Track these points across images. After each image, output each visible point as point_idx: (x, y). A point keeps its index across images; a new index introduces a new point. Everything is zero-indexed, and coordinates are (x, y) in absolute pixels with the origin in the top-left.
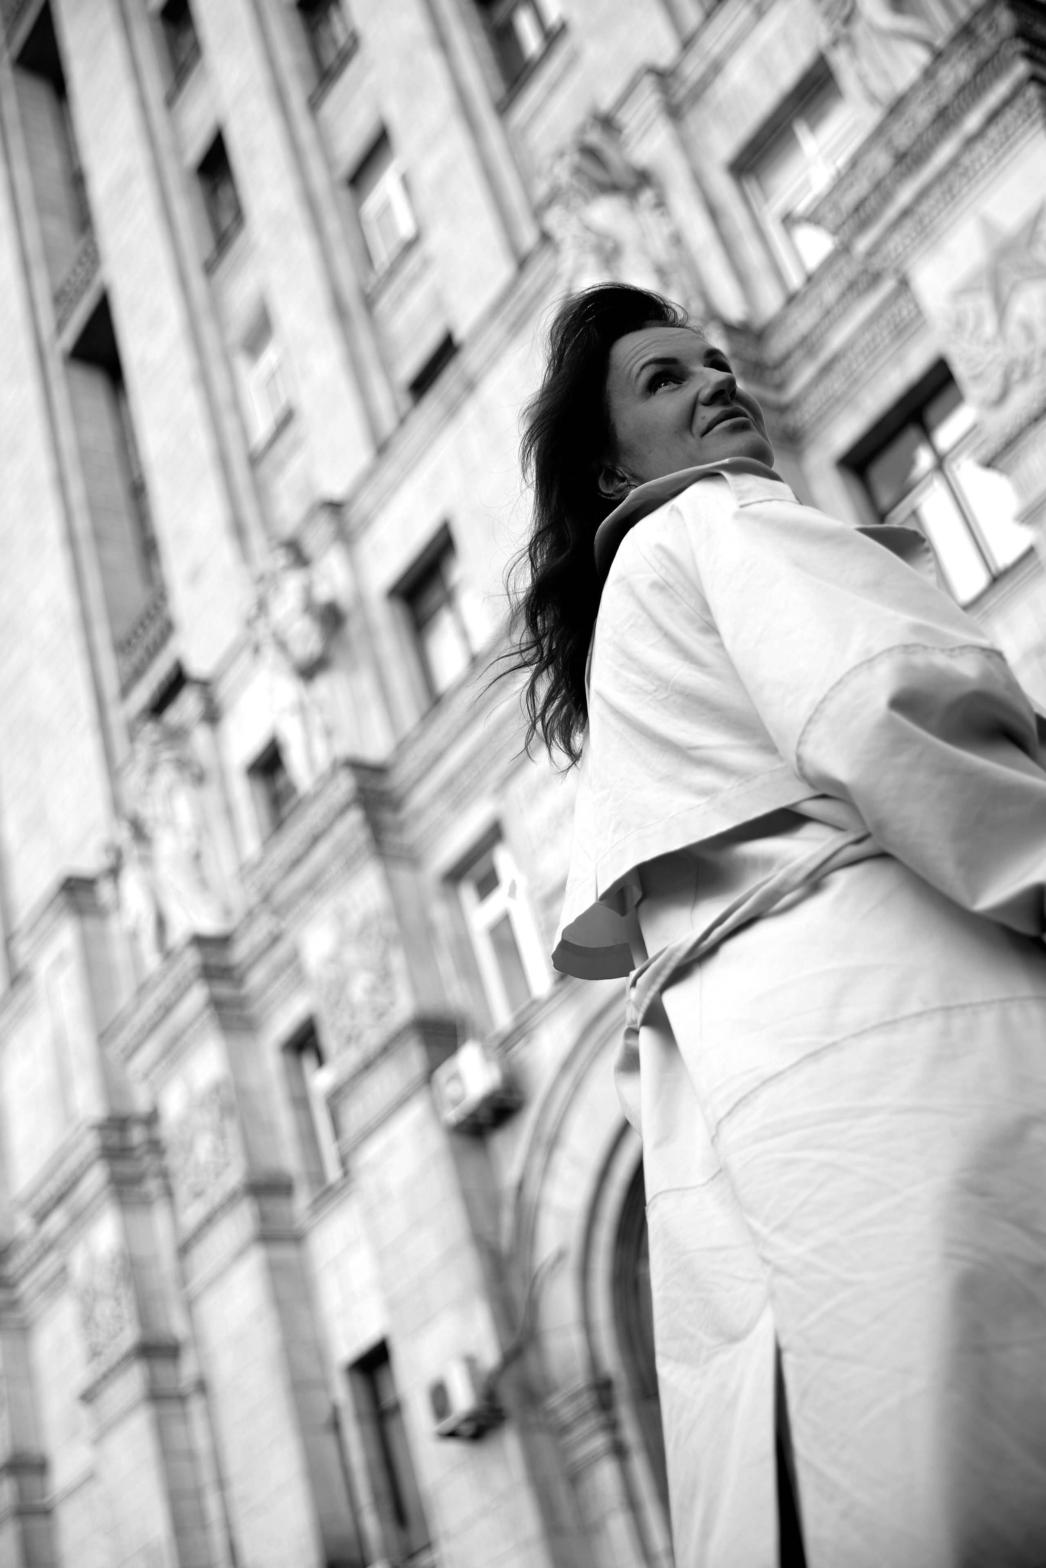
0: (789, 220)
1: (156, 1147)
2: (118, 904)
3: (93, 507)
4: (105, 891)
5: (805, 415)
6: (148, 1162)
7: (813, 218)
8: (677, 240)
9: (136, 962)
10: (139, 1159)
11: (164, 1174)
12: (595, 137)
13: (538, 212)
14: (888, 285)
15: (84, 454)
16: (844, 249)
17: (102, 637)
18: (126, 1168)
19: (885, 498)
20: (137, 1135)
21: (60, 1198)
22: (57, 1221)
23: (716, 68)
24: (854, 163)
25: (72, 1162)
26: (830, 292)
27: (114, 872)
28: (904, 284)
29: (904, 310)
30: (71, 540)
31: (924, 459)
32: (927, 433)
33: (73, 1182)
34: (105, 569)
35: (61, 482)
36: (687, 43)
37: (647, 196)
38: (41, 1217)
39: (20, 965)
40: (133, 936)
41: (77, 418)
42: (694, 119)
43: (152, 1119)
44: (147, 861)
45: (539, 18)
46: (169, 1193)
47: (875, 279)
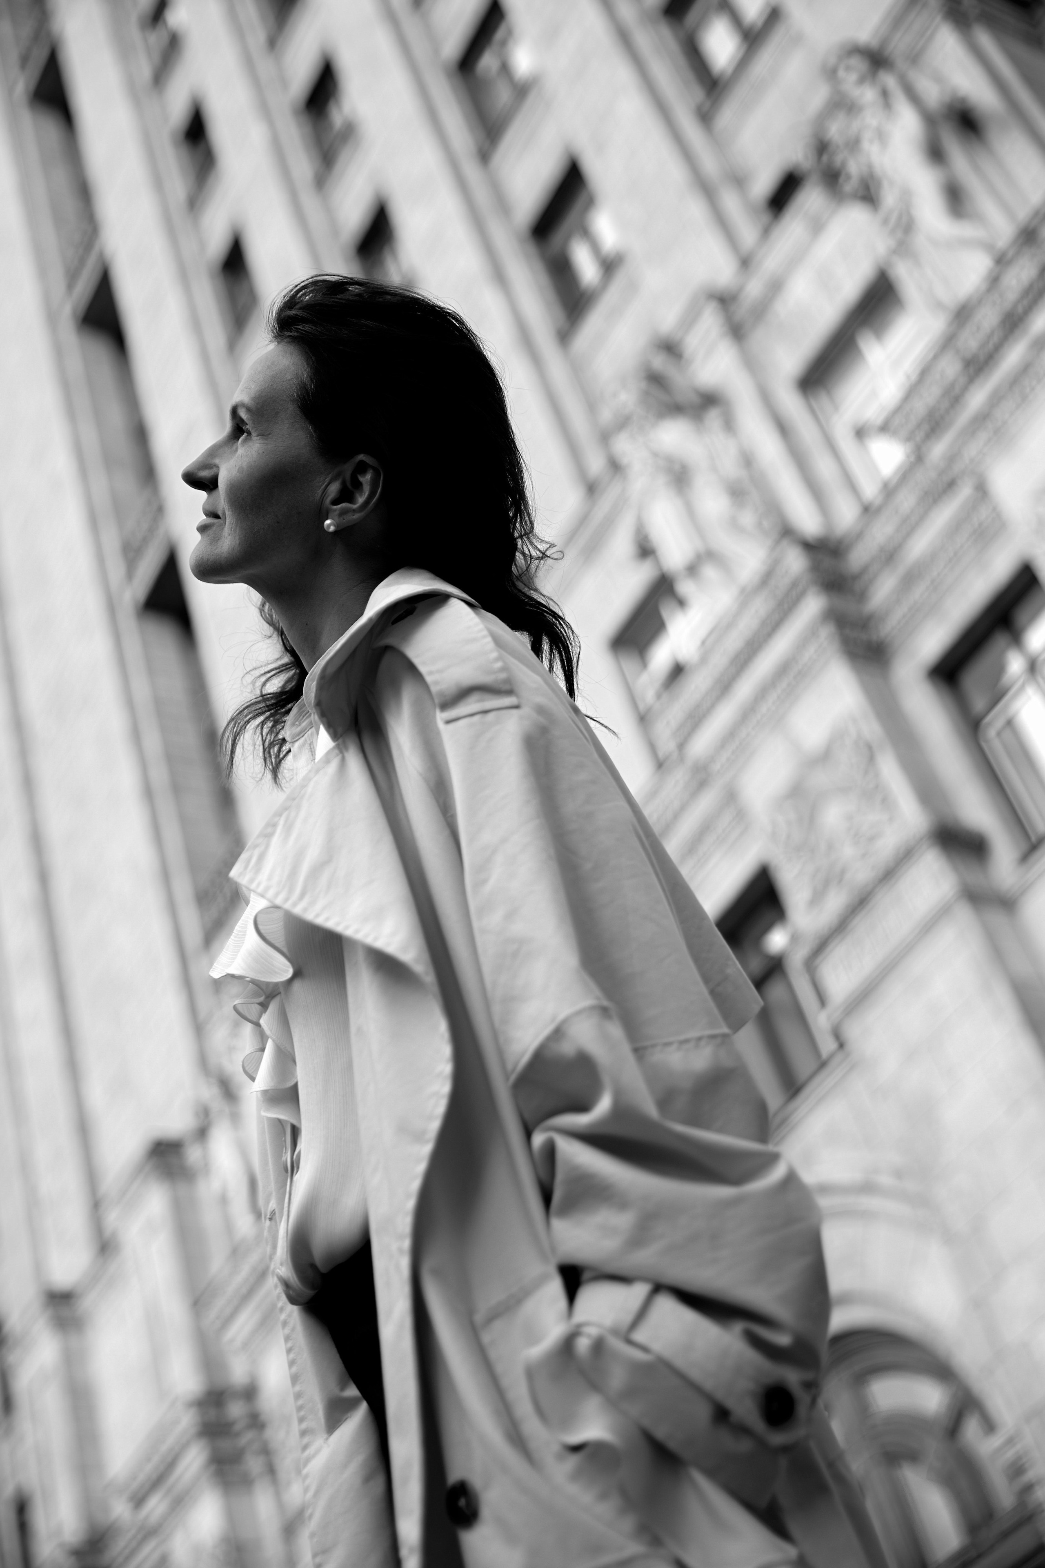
0: (861, 433)
1: (256, 1422)
2: (206, 1168)
3: (171, 758)
4: (193, 1154)
5: (888, 628)
6: (247, 1437)
7: (885, 428)
8: (748, 460)
9: (228, 1226)
10: (238, 1435)
11: (266, 1452)
12: (659, 362)
13: (605, 437)
14: (965, 491)
15: (159, 705)
16: (918, 458)
17: (183, 889)
18: (225, 1445)
19: (978, 703)
20: (236, 1410)
21: (157, 1481)
22: (156, 1506)
23: (776, 287)
24: (924, 372)
25: (170, 1441)
26: (907, 500)
27: (202, 1133)
28: (982, 490)
29: (984, 513)
30: (148, 793)
31: (1015, 664)
32: (1016, 638)
33: (170, 1464)
34: (184, 821)
35: (136, 735)
36: (746, 263)
37: (713, 417)
38: (138, 1501)
39: (108, 1232)
40: (224, 1200)
41: (151, 670)
42: (758, 338)
43: (250, 1393)
44: (236, 1118)
45: (595, 247)
46: (271, 1470)
47: (950, 486)
